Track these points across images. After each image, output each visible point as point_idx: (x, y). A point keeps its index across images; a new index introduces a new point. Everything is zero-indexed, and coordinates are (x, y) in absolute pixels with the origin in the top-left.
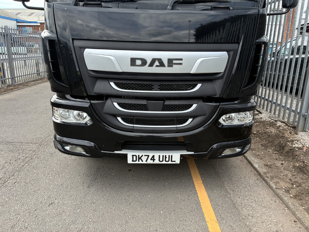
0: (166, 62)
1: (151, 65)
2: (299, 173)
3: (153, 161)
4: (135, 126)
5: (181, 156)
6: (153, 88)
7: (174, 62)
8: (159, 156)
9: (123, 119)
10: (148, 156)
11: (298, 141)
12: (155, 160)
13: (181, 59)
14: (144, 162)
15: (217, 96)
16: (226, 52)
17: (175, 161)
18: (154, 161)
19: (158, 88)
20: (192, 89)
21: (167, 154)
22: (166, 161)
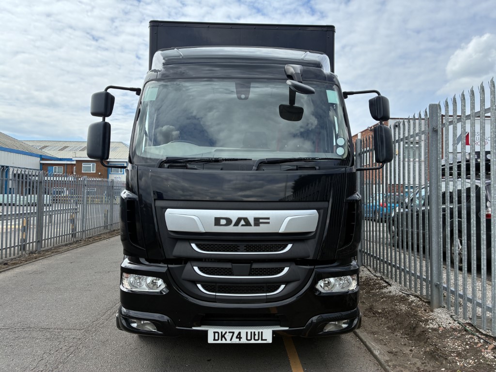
0: (252, 222)
1: (237, 224)
2: (430, 360)
3: (238, 339)
4: (217, 294)
5: (274, 332)
6: (239, 249)
7: (261, 221)
8: (247, 333)
9: (203, 286)
10: (233, 333)
11: (433, 320)
12: (241, 338)
13: (268, 218)
14: (228, 342)
15: (311, 258)
16: (315, 211)
17: (266, 340)
18: (240, 340)
19: (245, 249)
20: (282, 249)
21: (257, 330)
22: (255, 340)
